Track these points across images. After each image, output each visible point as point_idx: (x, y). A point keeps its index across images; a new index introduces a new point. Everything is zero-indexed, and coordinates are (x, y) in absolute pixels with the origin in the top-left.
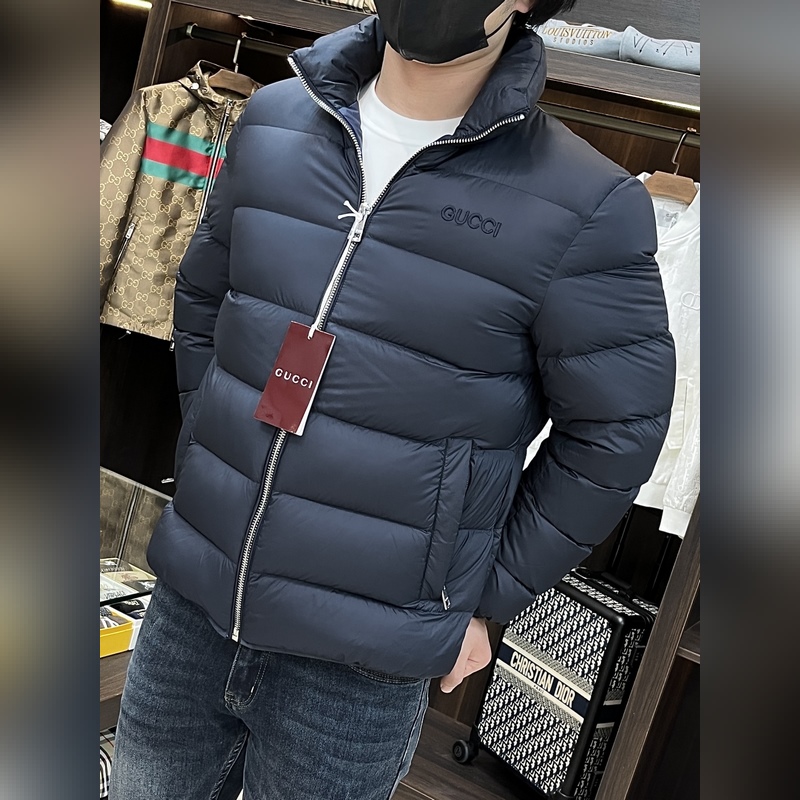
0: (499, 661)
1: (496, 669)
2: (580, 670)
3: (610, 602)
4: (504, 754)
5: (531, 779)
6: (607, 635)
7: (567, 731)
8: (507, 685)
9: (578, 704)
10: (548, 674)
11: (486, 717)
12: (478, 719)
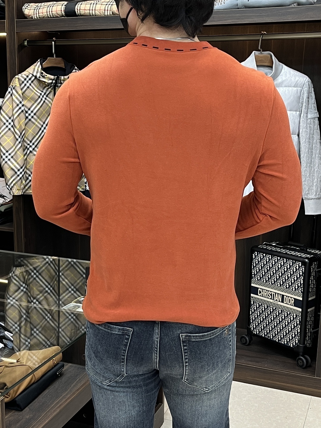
0: (252, 295)
1: (252, 299)
2: (294, 288)
3: (298, 254)
4: (266, 335)
5: (283, 343)
6: (303, 268)
7: (295, 316)
8: (259, 305)
9: (297, 303)
10: (278, 294)
11: (253, 321)
12: (249, 323)
